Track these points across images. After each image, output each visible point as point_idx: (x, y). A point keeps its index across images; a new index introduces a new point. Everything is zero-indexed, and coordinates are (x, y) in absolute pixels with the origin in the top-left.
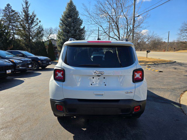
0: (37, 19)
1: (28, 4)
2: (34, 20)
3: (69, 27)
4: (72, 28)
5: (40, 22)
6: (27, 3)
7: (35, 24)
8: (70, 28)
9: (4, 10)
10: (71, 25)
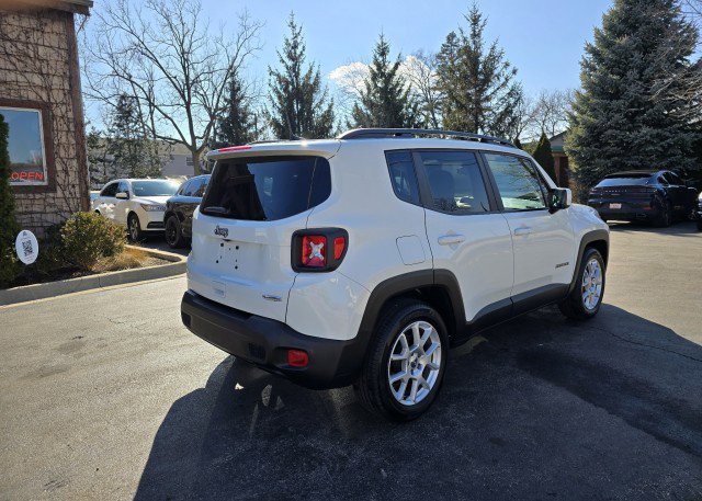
0: (507, 65)
1: (480, 23)
2: (496, 72)
3: (618, 74)
4: (632, 74)
5: (514, 72)
6: (475, 21)
7: (496, 83)
8: (622, 75)
9: (439, 57)
10: (632, 62)
